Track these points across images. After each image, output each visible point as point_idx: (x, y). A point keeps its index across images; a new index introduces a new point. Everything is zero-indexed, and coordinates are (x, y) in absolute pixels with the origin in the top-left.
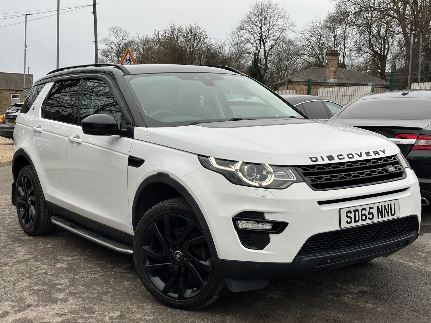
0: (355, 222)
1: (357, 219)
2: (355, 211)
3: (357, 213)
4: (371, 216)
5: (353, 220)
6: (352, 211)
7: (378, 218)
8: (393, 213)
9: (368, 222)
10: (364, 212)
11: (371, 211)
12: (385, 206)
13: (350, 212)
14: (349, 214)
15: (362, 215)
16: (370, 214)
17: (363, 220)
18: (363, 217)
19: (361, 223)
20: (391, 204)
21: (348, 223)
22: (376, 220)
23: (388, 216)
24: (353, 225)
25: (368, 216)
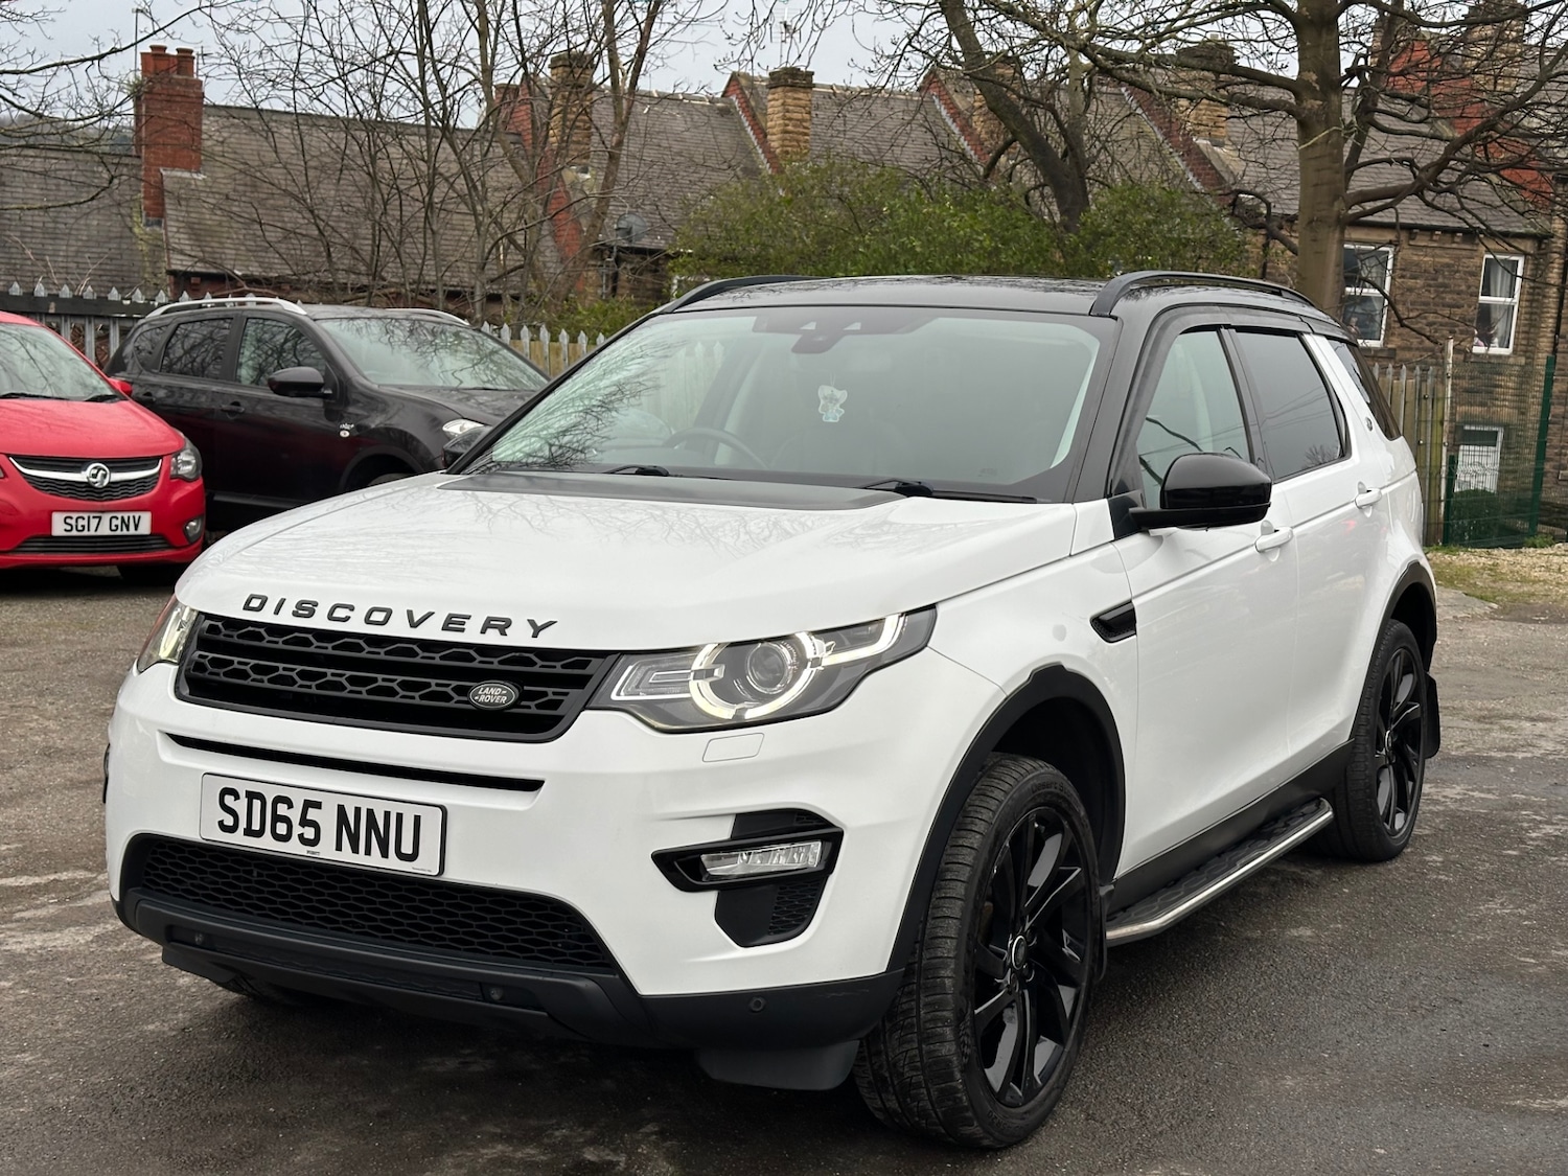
0: (249, 832)
1: (256, 826)
2: (251, 796)
3: (257, 804)
4: (309, 833)
5: (243, 824)
6: (242, 795)
7: (339, 848)
8: (407, 848)
9: (294, 848)
10: (282, 809)
11: (312, 814)
12: (370, 813)
13: (234, 793)
14: (229, 800)
15: (277, 818)
16: (304, 822)
17: (277, 837)
18: (279, 824)
19: (266, 843)
20: (400, 817)
21: (223, 827)
22: (326, 851)
23: (385, 854)
24: (238, 839)
25: (297, 830)
